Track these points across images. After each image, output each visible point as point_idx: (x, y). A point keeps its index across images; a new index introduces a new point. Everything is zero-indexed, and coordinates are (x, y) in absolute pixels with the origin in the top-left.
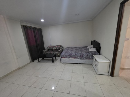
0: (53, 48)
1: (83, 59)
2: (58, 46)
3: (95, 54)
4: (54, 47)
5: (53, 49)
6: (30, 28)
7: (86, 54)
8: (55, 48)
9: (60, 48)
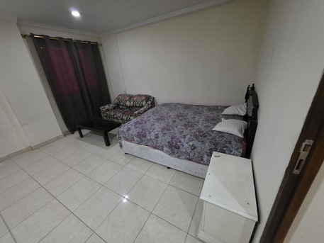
0: (126, 101)
1: (179, 157)
2: (139, 95)
3: (223, 152)
4: (131, 97)
5: (128, 103)
6: (57, 41)
7: (191, 143)
8: (132, 103)
9: (144, 103)
